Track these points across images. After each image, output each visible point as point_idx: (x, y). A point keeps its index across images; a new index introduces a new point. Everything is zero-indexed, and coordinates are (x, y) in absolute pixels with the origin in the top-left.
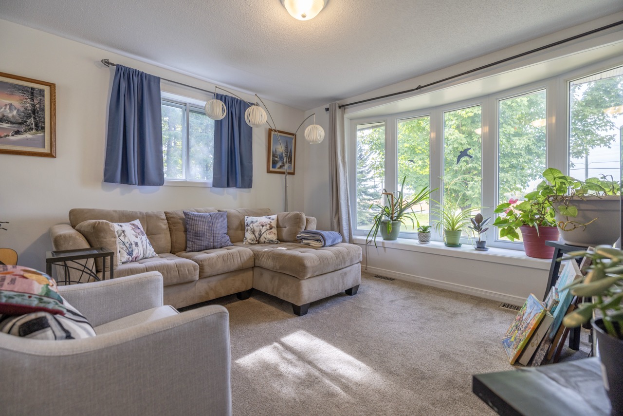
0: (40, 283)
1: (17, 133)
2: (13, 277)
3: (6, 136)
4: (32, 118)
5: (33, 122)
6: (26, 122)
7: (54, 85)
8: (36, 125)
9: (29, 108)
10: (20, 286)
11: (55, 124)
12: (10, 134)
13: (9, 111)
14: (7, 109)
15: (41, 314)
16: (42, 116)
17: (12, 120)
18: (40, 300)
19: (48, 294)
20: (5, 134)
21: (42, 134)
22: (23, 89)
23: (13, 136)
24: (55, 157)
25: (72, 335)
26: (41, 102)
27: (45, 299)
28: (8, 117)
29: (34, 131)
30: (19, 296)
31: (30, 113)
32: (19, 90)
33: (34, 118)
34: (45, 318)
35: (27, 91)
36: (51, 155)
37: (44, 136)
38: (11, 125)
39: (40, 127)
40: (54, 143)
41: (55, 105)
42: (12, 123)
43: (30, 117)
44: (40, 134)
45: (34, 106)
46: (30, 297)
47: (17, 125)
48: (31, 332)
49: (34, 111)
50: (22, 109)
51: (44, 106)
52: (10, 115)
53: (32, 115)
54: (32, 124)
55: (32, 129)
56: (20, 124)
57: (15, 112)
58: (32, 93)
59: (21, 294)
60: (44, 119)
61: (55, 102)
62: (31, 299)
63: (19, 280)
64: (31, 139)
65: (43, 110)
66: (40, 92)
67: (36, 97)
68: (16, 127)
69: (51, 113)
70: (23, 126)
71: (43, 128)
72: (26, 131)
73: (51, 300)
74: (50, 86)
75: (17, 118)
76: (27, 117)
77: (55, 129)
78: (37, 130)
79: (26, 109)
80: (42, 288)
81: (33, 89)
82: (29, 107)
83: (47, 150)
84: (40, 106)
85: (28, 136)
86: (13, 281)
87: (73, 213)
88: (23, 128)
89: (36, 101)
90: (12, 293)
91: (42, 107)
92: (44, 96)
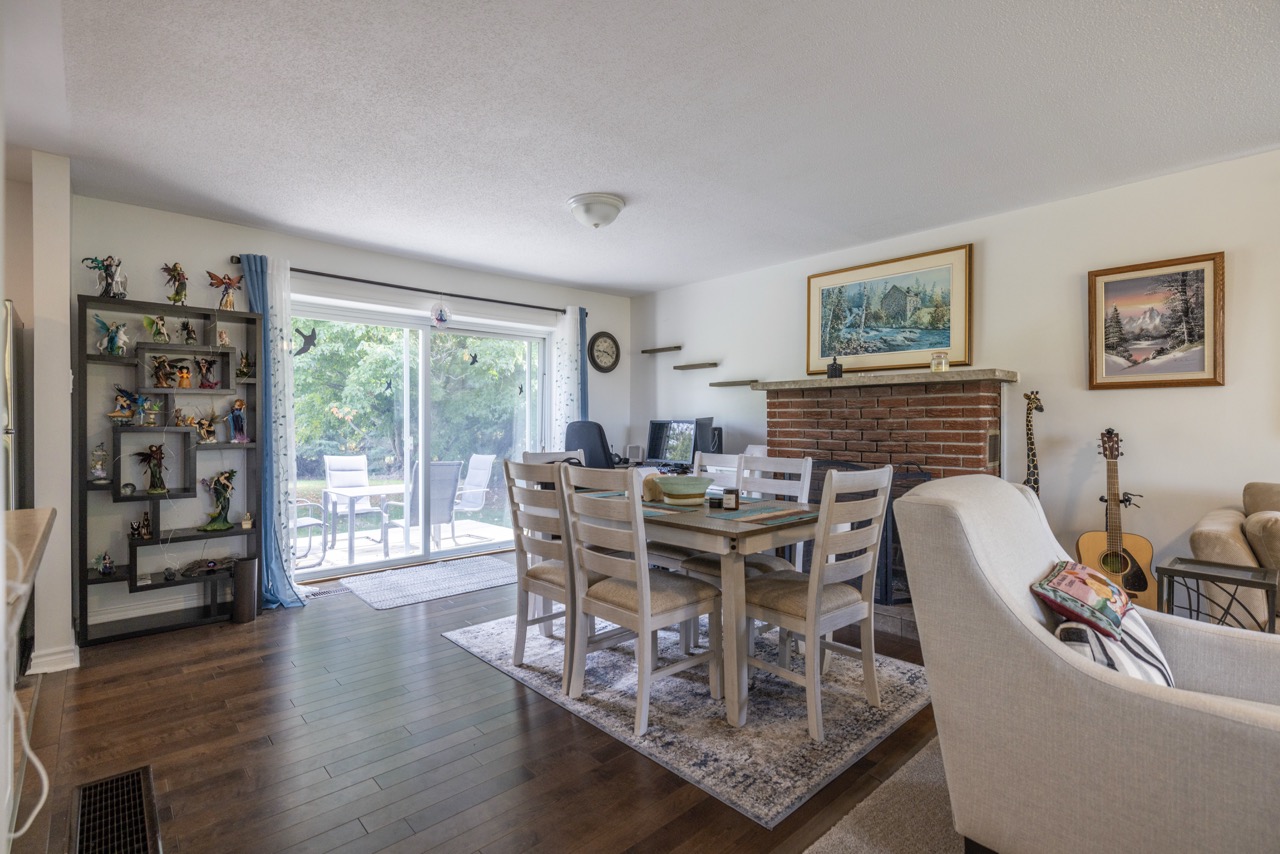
0: (1098, 595)
1: (1161, 352)
2: (1074, 579)
3: (1145, 360)
4: (1184, 324)
5: (1185, 330)
6: (1174, 331)
7: (1221, 254)
8: (1190, 334)
9: (1179, 308)
10: (1077, 590)
11: (1223, 324)
12: (1151, 357)
13: (1149, 321)
14: (1147, 320)
15: (1083, 627)
16: (1199, 316)
17: (1154, 334)
18: (1093, 613)
19: (1103, 609)
20: (1144, 357)
21: (1200, 347)
22: (1168, 280)
23: (1154, 358)
24: (1223, 385)
25: (1117, 666)
26: (1199, 293)
27: (1098, 614)
28: (1148, 331)
29: (1186, 345)
30: (1073, 601)
31: (1180, 316)
32: (1164, 282)
33: (1187, 322)
34: (1085, 631)
35: (1176, 280)
36: (1214, 382)
37: (1203, 350)
38: (1153, 342)
39: (1195, 336)
40: (1220, 360)
41: (1223, 290)
42: (1154, 338)
43: (1180, 322)
44: (1197, 348)
45: (1186, 302)
46: (1082, 606)
47: (1160, 341)
48: (1070, 640)
49: (1186, 312)
50: (1168, 312)
51: (1203, 297)
52: (1151, 327)
53: (1183, 318)
54: (1183, 333)
55: (1183, 342)
56: (1165, 337)
57: (1157, 321)
58: (1184, 281)
59: (1075, 600)
60: (1203, 320)
61: (1223, 284)
62: (1084, 608)
63: (1078, 583)
64: (1181, 359)
65: (1203, 305)
66: (1197, 275)
67: (1190, 286)
68: (1158, 344)
69: (1215, 306)
70: (1169, 339)
71: (1201, 337)
72: (1173, 348)
73: (1104, 618)
74: (1213, 259)
75: (1161, 328)
76: (1175, 323)
77: (1223, 333)
78: (1191, 342)
79: (1174, 311)
80: (1099, 601)
81: (1185, 274)
82: (1179, 305)
83: (1207, 374)
84: (1197, 299)
85: (1177, 354)
86: (1071, 583)
87: (1251, 491)
88: (1170, 342)
89: (1190, 293)
90: (1067, 596)
91: (1200, 299)
92: (1203, 281)
